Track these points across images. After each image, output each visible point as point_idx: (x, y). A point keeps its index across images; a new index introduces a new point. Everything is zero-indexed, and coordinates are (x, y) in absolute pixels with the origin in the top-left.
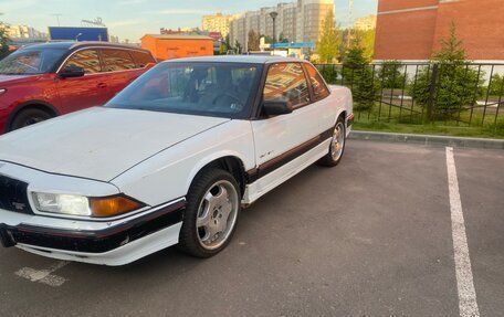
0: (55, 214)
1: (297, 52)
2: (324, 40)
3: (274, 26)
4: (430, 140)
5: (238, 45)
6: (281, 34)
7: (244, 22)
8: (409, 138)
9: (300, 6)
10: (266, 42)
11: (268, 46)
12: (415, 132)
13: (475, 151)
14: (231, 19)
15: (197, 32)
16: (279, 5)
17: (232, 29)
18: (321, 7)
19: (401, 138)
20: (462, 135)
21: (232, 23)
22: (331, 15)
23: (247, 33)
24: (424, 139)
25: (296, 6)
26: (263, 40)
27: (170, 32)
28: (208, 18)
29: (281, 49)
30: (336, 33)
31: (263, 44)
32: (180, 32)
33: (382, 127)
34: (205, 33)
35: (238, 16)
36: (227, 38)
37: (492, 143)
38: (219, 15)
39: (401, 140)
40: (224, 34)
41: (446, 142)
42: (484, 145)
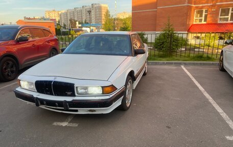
0: (86, 94)
1: (94, 28)
2: (106, 23)
3: (82, 16)
4: (175, 63)
5: (65, 25)
6: (85, 21)
7: (67, 15)
8: (167, 63)
9: (93, 7)
10: (79, 24)
11: (80, 25)
12: (167, 60)
13: (191, 66)
14: (60, 13)
15: (43, 19)
16: (83, 7)
17: (61, 18)
18: (102, 8)
19: (164, 63)
20: (186, 61)
21: (61, 15)
22: (107, 12)
23: (69, 19)
24: (172, 63)
25: (91, 7)
26: (77, 23)
27: (29, 19)
28: (49, 12)
29: (86, 27)
30: (111, 19)
31: (78, 25)
32: (34, 19)
33: (154, 60)
34: (48, 19)
35: (63, 11)
36: (59, 22)
37: (197, 63)
38: (54, 11)
39: (164, 64)
40: (57, 20)
41: (180, 64)
42: (194, 64)
